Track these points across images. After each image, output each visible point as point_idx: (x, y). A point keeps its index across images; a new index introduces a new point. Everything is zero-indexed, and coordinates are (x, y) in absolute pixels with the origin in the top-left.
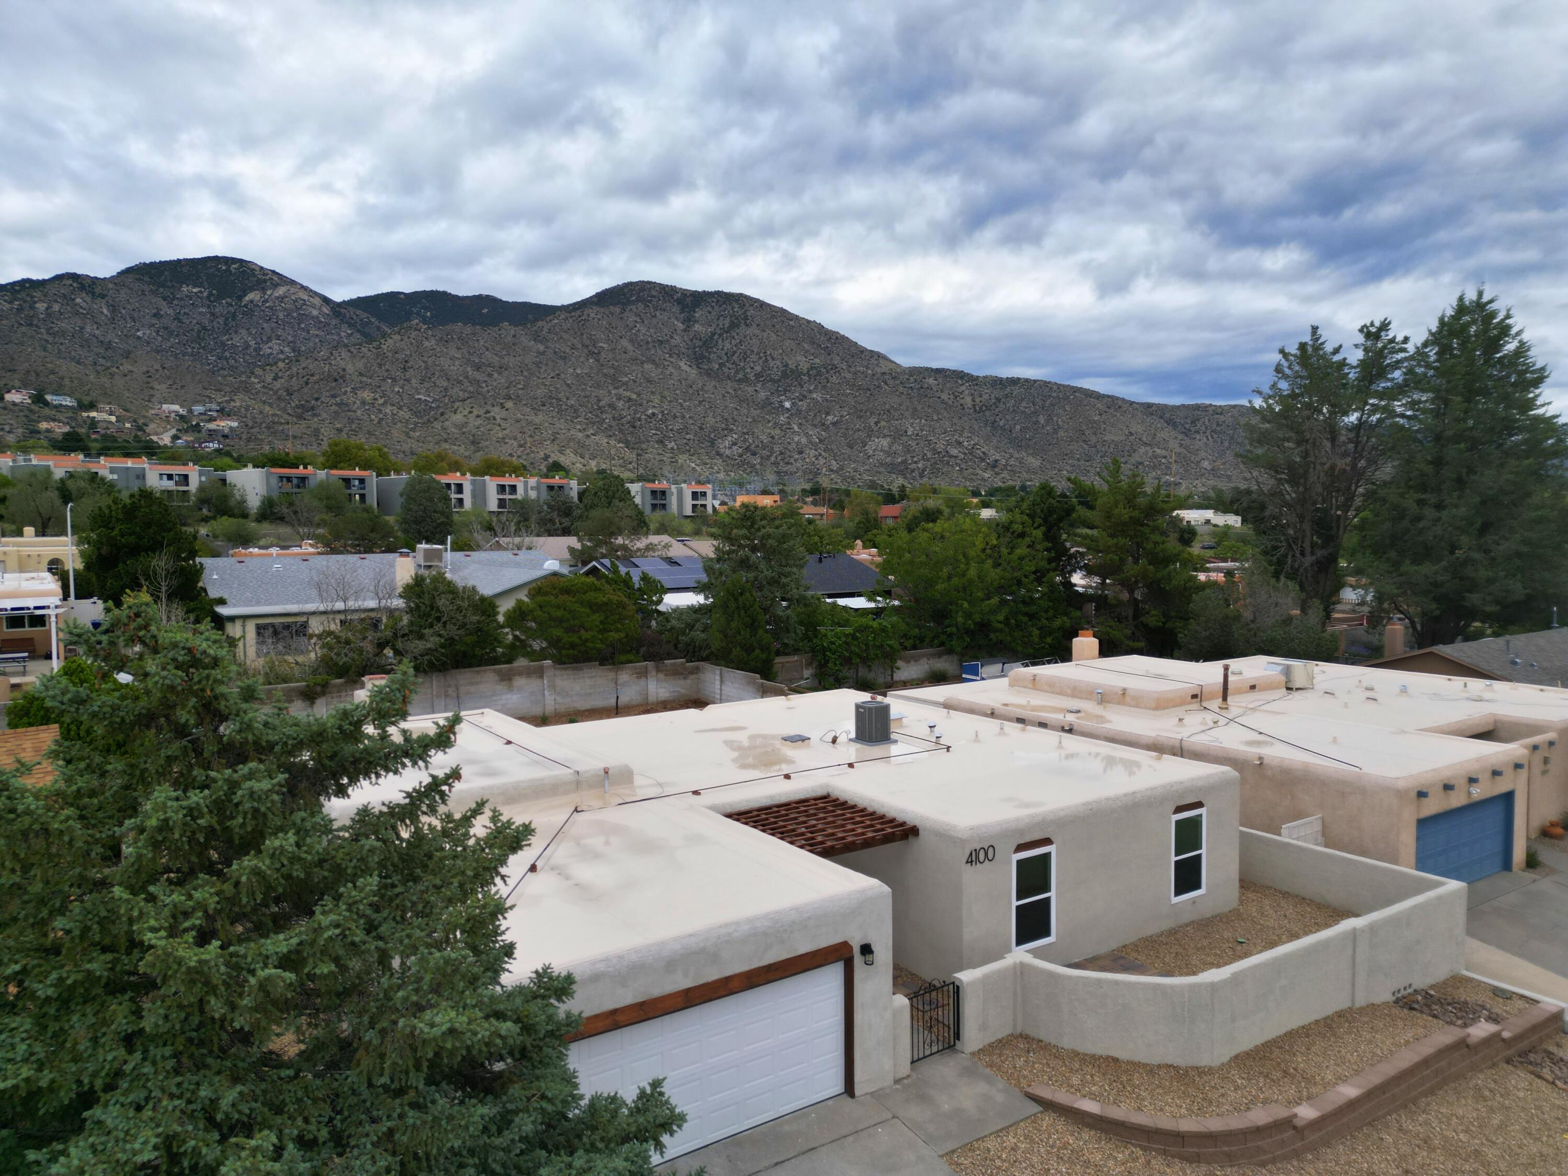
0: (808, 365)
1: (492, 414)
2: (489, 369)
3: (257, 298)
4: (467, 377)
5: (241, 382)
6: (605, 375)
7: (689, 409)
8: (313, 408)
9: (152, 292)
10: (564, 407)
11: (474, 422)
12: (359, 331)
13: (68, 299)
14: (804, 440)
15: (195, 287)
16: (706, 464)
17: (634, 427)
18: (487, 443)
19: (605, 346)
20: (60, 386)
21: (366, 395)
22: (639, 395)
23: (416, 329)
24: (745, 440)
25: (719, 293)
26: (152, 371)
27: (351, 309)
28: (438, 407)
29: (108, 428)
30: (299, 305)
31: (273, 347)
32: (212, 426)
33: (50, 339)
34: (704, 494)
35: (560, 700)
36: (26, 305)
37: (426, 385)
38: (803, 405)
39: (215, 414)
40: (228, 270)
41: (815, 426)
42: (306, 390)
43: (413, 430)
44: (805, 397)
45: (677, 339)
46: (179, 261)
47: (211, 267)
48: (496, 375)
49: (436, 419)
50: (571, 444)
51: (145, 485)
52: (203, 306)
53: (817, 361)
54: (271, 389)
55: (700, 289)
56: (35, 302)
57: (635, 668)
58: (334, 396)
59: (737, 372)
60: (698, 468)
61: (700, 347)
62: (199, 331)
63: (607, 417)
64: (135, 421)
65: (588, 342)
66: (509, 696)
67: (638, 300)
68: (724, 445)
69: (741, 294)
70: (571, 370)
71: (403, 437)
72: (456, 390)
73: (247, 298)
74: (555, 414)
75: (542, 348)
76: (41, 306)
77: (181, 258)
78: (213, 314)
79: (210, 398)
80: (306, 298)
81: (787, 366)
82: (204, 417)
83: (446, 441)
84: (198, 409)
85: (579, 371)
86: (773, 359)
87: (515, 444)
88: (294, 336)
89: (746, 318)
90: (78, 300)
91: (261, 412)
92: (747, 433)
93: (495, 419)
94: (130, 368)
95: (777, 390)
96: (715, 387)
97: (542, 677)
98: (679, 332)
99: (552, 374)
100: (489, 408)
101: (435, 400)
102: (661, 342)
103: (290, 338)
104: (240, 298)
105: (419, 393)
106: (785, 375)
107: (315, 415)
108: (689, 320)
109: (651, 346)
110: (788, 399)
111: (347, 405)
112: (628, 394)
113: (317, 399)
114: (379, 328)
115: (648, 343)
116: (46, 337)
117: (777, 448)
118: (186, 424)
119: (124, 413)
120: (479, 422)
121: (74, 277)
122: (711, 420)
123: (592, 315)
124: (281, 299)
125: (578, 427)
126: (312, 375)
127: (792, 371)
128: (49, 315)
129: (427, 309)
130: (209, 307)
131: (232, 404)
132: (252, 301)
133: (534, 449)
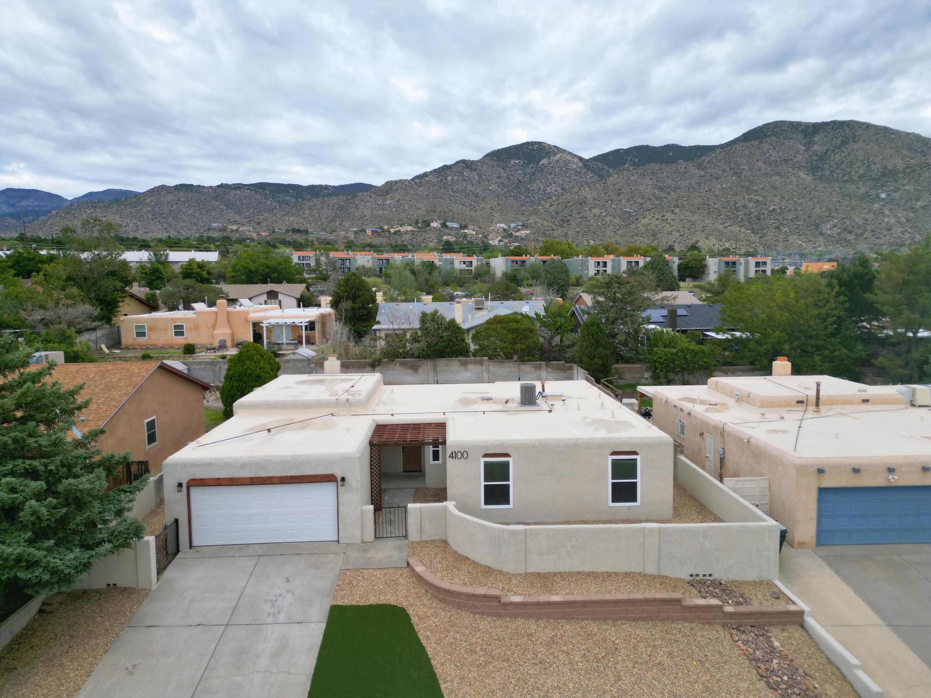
0: (905, 166)
1: (666, 217)
2: (668, 190)
3: (546, 162)
4: (654, 196)
5: (534, 209)
6: (743, 187)
7: (801, 204)
8: (568, 221)
9: (498, 165)
10: (711, 210)
11: (654, 222)
12: (597, 174)
13: (461, 173)
14: (893, 221)
15: (517, 160)
16: (810, 241)
17: (759, 219)
18: (661, 235)
19: (746, 167)
20: (453, 217)
21: (596, 211)
22: (764, 197)
23: (627, 170)
24: (844, 223)
25: (834, 122)
26: (494, 207)
27: (594, 162)
28: (636, 215)
29: (471, 238)
30: (567, 163)
31: (552, 189)
32: (517, 234)
33: (452, 194)
34: (765, 263)
35: (491, 377)
36: (444, 178)
37: (630, 202)
38: (896, 195)
39: (520, 227)
40: (533, 149)
41: (906, 210)
42: (565, 211)
43: (619, 230)
44: (899, 189)
45: (800, 157)
46: (510, 147)
47: (525, 148)
48: (672, 193)
49: (633, 223)
50: (715, 233)
51: (453, 268)
52: (520, 170)
53: (913, 162)
54: (548, 212)
55: (819, 121)
56: (447, 176)
57: (534, 364)
58: (579, 213)
59: (844, 176)
60: (804, 245)
61: (816, 161)
62: (518, 183)
63: (741, 214)
64: (483, 233)
65: (734, 166)
66: (465, 373)
67: (771, 135)
68: (826, 228)
69: (851, 121)
70: (719, 186)
71: (612, 234)
72: (648, 204)
73: (541, 163)
74: (705, 214)
75: (703, 173)
76: (449, 178)
77: (511, 145)
78: (524, 174)
79: (518, 219)
80: (570, 159)
81: (886, 167)
82: (515, 229)
83: (637, 235)
84: (513, 225)
85: (724, 186)
86: (874, 164)
87: (678, 234)
88: (563, 181)
89: (855, 137)
90: (465, 173)
91: (542, 225)
92: (846, 218)
93: (667, 220)
94: (484, 206)
95: (876, 186)
96: (825, 188)
98: (801, 152)
99: (706, 189)
100: (664, 213)
101: (635, 211)
102: (786, 161)
103: (561, 183)
104: (538, 163)
105: (626, 208)
106: (883, 174)
107: (569, 224)
108: (809, 143)
109: (779, 164)
110: (884, 192)
111: (586, 218)
112: (757, 197)
113: (570, 216)
114: (608, 171)
115: (777, 162)
116: (451, 193)
117: (869, 228)
118: (507, 234)
119: (479, 229)
120: (658, 222)
121: (463, 161)
122: (817, 211)
123: (738, 149)
124: (558, 161)
125: (720, 221)
126: (569, 202)
127: (890, 171)
128: (452, 182)
129: (636, 157)
130: (523, 170)
131: (529, 221)
132: (543, 164)
133: (689, 237)
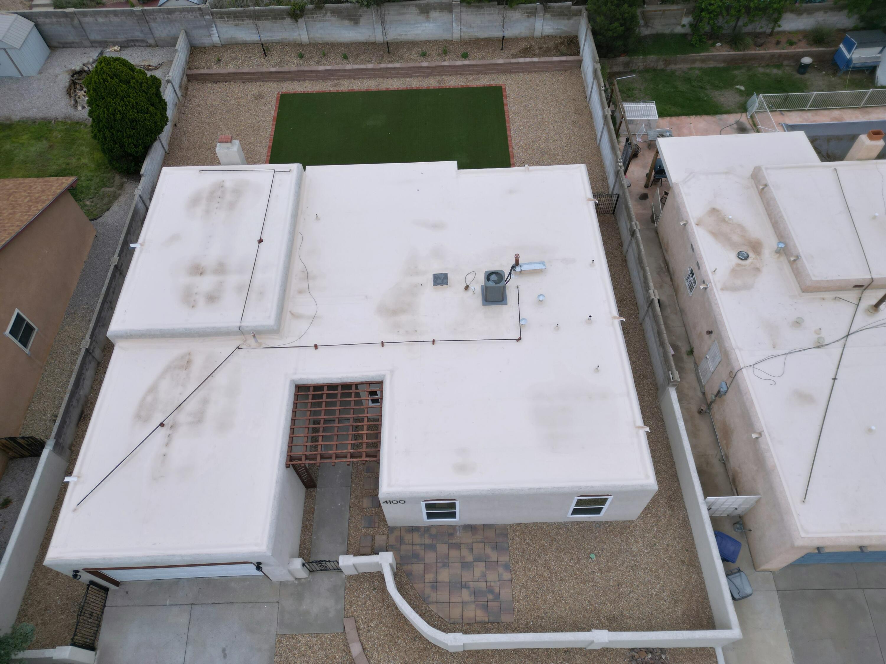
35: (464, 29)
57: (527, 8)
66: (427, 25)
97: (451, 12)
